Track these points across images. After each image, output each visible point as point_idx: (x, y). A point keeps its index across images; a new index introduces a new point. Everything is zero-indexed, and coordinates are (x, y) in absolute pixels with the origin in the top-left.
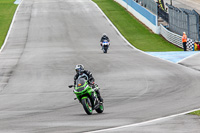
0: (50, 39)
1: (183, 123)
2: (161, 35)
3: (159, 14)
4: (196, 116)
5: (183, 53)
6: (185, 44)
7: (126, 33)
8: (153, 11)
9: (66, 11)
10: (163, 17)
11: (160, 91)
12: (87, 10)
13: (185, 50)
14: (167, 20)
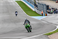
0: (3, 13)
1: (42, 37)
2: (35, 11)
3: (35, 5)
4: (46, 35)
5: (42, 17)
6: (42, 14)
7: (25, 11)
8: (33, 4)
9: (8, 4)
10: (36, 6)
11: (35, 28)
12: (14, 4)
13: (42, 16)
14: (37, 7)
